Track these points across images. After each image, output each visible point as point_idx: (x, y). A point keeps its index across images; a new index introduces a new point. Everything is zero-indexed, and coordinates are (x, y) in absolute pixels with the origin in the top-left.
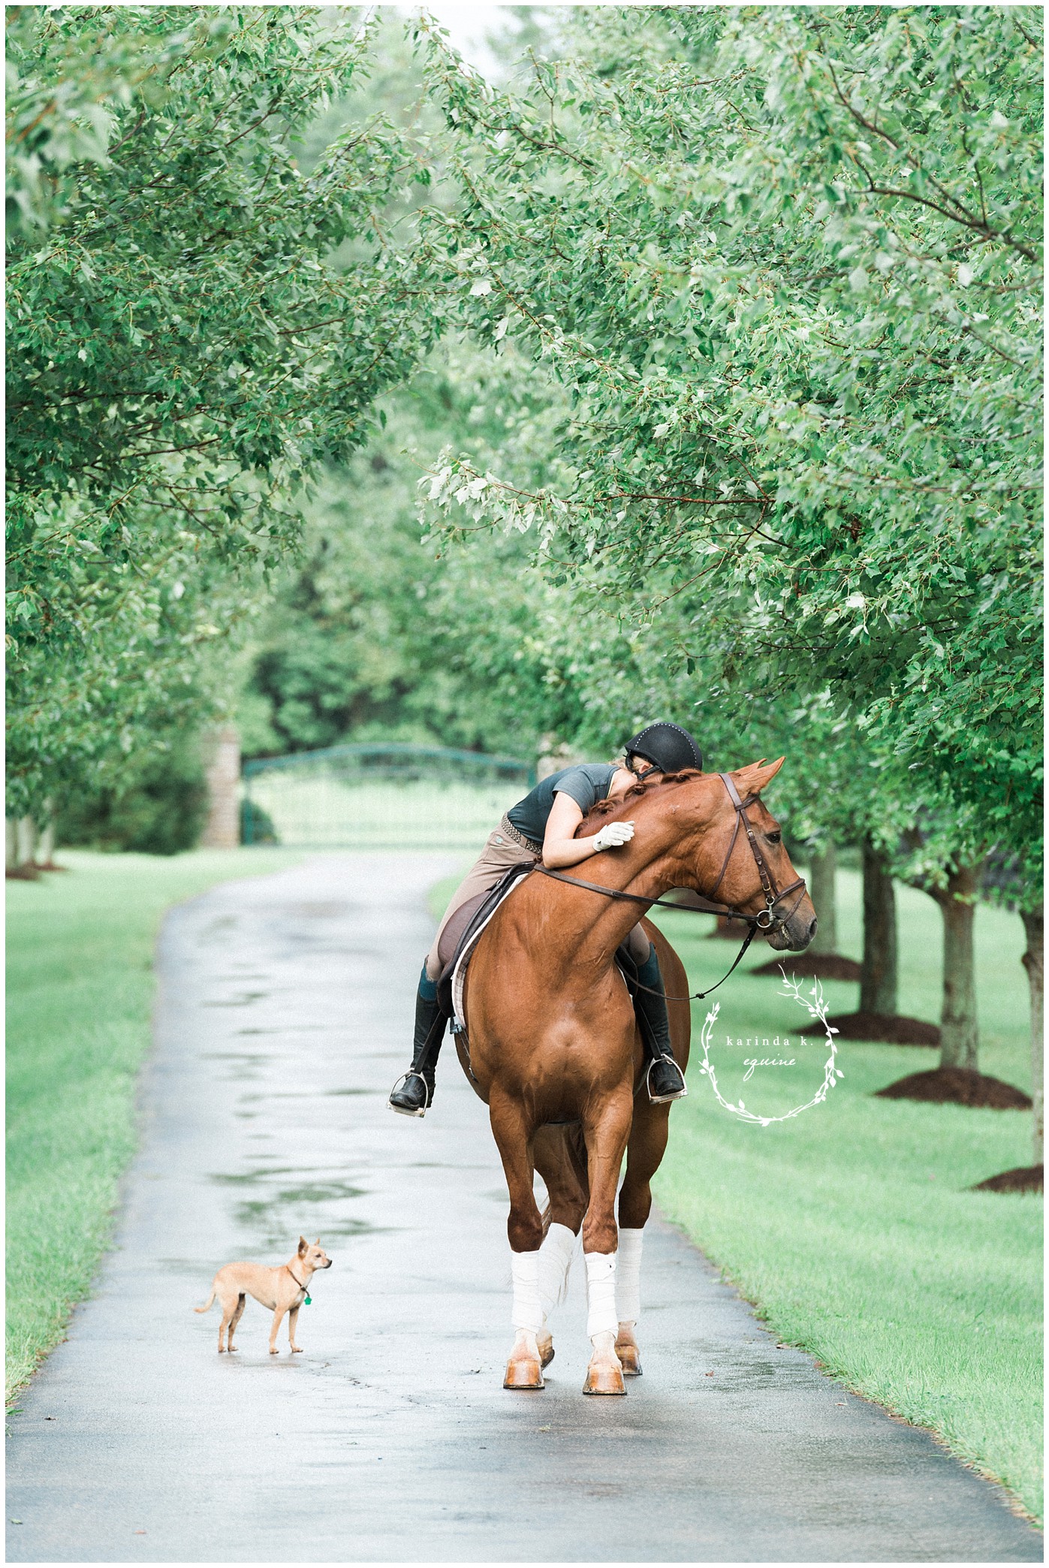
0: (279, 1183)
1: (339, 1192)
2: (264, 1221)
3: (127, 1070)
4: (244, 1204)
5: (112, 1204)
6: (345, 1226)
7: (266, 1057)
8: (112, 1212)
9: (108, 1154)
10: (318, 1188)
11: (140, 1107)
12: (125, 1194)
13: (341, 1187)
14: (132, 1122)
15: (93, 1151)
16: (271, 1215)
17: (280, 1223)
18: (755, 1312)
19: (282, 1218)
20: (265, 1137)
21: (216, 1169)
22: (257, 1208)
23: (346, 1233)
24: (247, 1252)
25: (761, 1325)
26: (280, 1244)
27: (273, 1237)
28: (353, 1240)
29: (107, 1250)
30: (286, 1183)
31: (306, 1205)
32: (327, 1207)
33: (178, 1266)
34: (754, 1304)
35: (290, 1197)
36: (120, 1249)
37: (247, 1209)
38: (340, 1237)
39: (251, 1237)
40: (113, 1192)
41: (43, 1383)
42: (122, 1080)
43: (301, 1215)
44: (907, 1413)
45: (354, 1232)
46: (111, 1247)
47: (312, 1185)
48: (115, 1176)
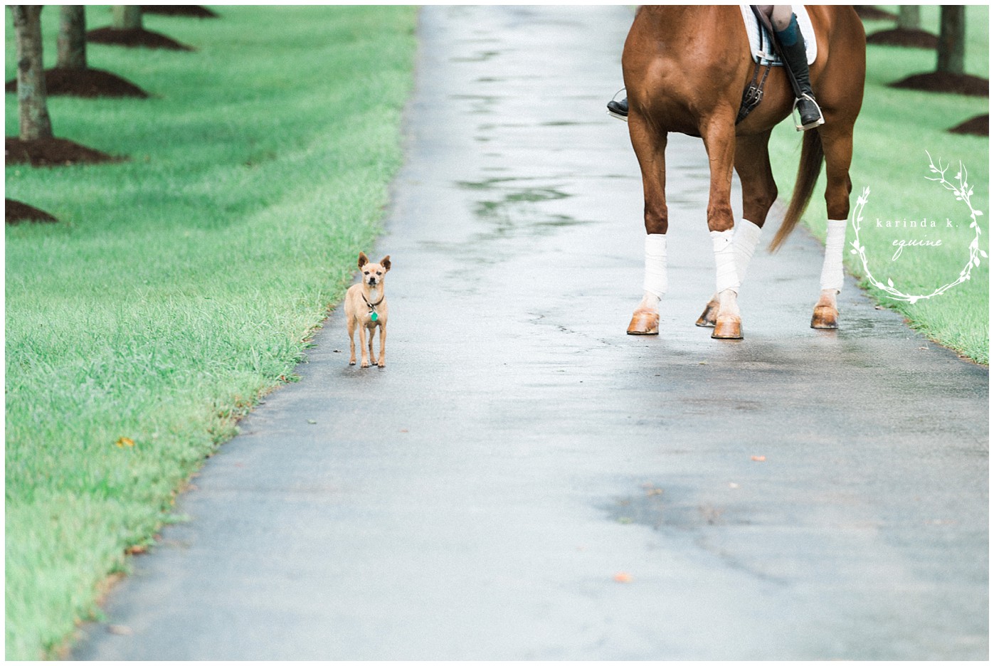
0: (507, 188)
1: (551, 195)
2: (495, 215)
3: (394, 106)
4: (480, 203)
5: (383, 202)
6: (554, 220)
7: (497, 98)
8: (384, 207)
9: (380, 165)
10: (536, 192)
11: (404, 133)
12: (393, 195)
13: (553, 191)
14: (399, 143)
15: (371, 163)
16: (500, 211)
17: (507, 217)
18: (859, 283)
19: (510, 213)
20: (496, 155)
21: (462, 178)
22: (490, 205)
23: (556, 224)
24: (483, 237)
25: (864, 293)
26: (507, 232)
27: (502, 226)
28: (561, 229)
29: (379, 234)
30: (513, 188)
31: (526, 204)
32: (541, 206)
33: (431, 246)
34: (858, 278)
35: (514, 198)
36: (389, 234)
37: (482, 207)
38: (551, 228)
39: (486, 227)
40: (385, 193)
41: (331, 327)
42: (391, 113)
43: (522, 211)
44: (973, 354)
45: (562, 224)
46: (382, 232)
47: (530, 190)
48: (386, 182)
